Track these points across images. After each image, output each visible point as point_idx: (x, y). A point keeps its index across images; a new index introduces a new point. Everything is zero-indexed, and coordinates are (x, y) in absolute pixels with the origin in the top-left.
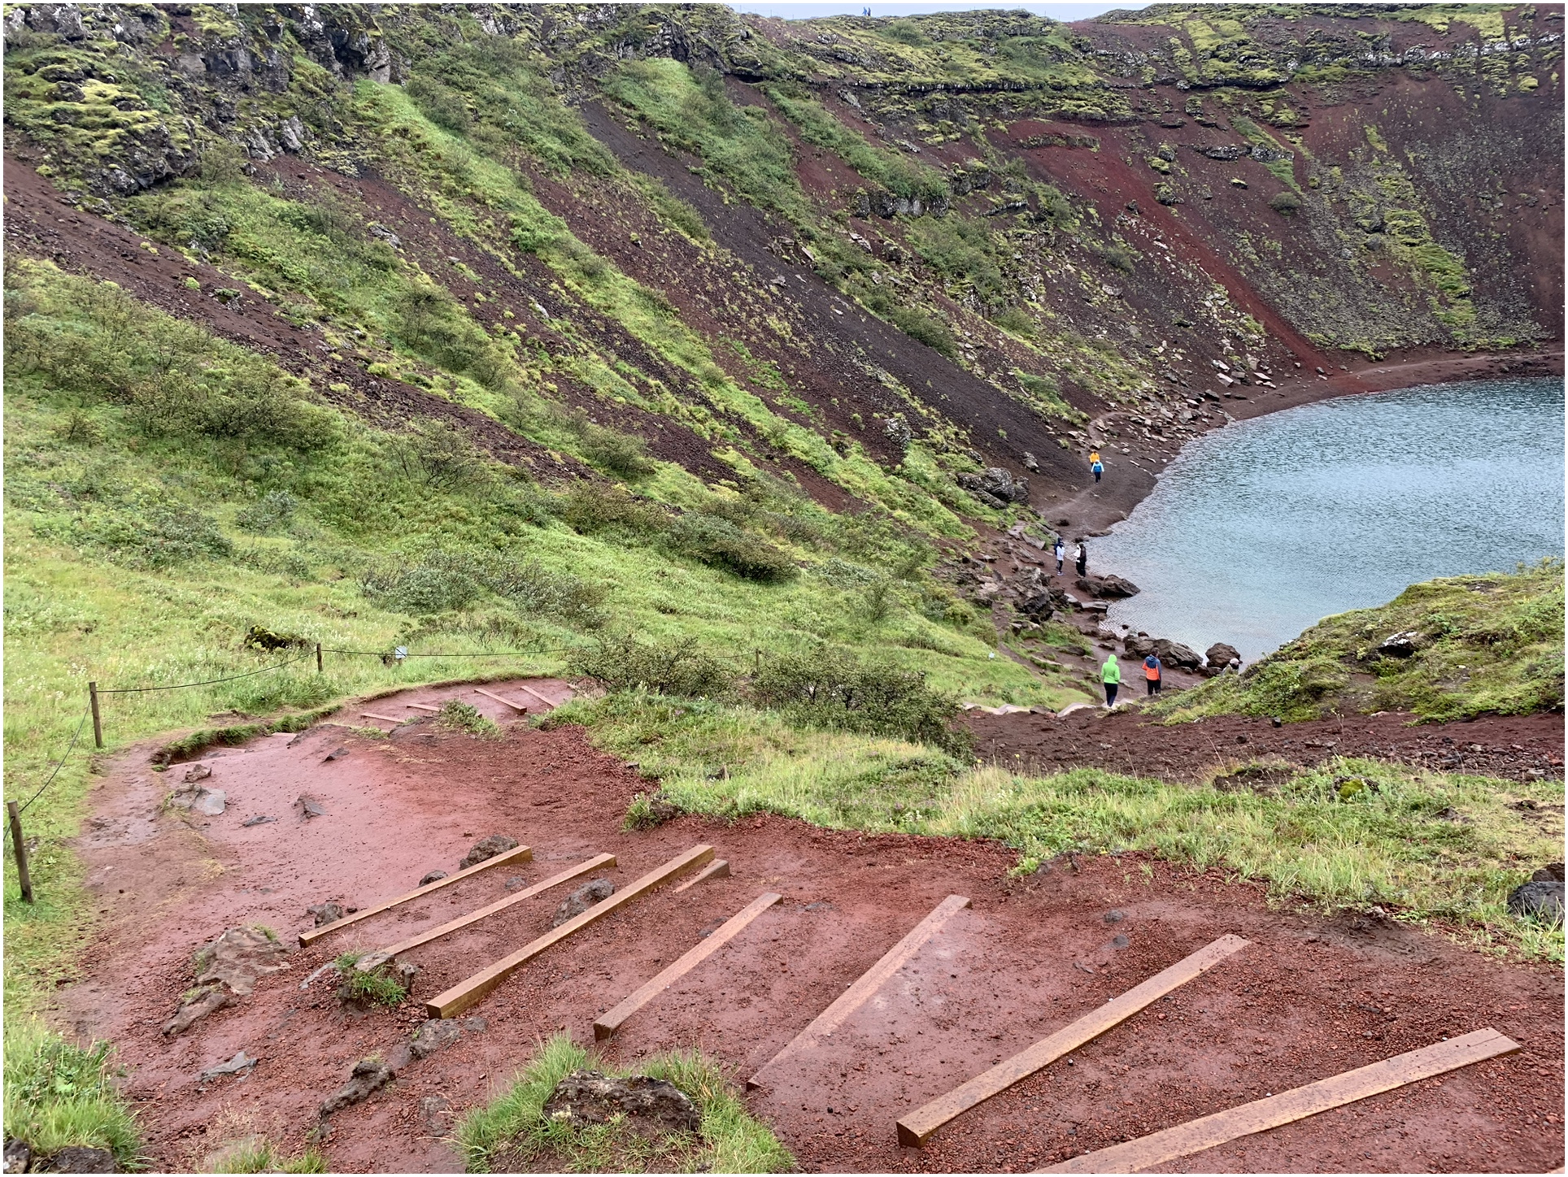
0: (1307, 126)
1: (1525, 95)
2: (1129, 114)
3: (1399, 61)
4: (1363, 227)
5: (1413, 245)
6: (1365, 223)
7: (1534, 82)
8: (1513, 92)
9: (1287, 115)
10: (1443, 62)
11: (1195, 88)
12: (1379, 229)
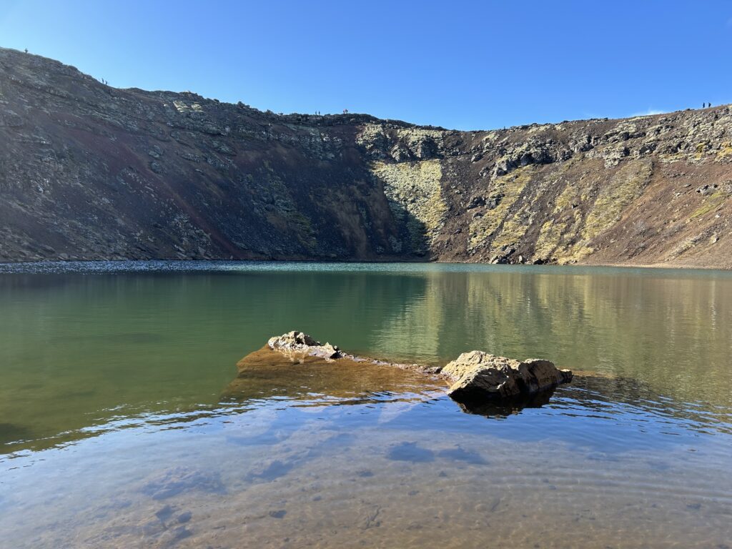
0: (235, 156)
1: (329, 160)
2: (137, 129)
3: (277, 138)
4: (264, 201)
5: (288, 211)
6: (265, 199)
7: (333, 156)
8: (325, 159)
9: (225, 149)
10: (296, 142)
11: (176, 127)
12: (273, 202)
